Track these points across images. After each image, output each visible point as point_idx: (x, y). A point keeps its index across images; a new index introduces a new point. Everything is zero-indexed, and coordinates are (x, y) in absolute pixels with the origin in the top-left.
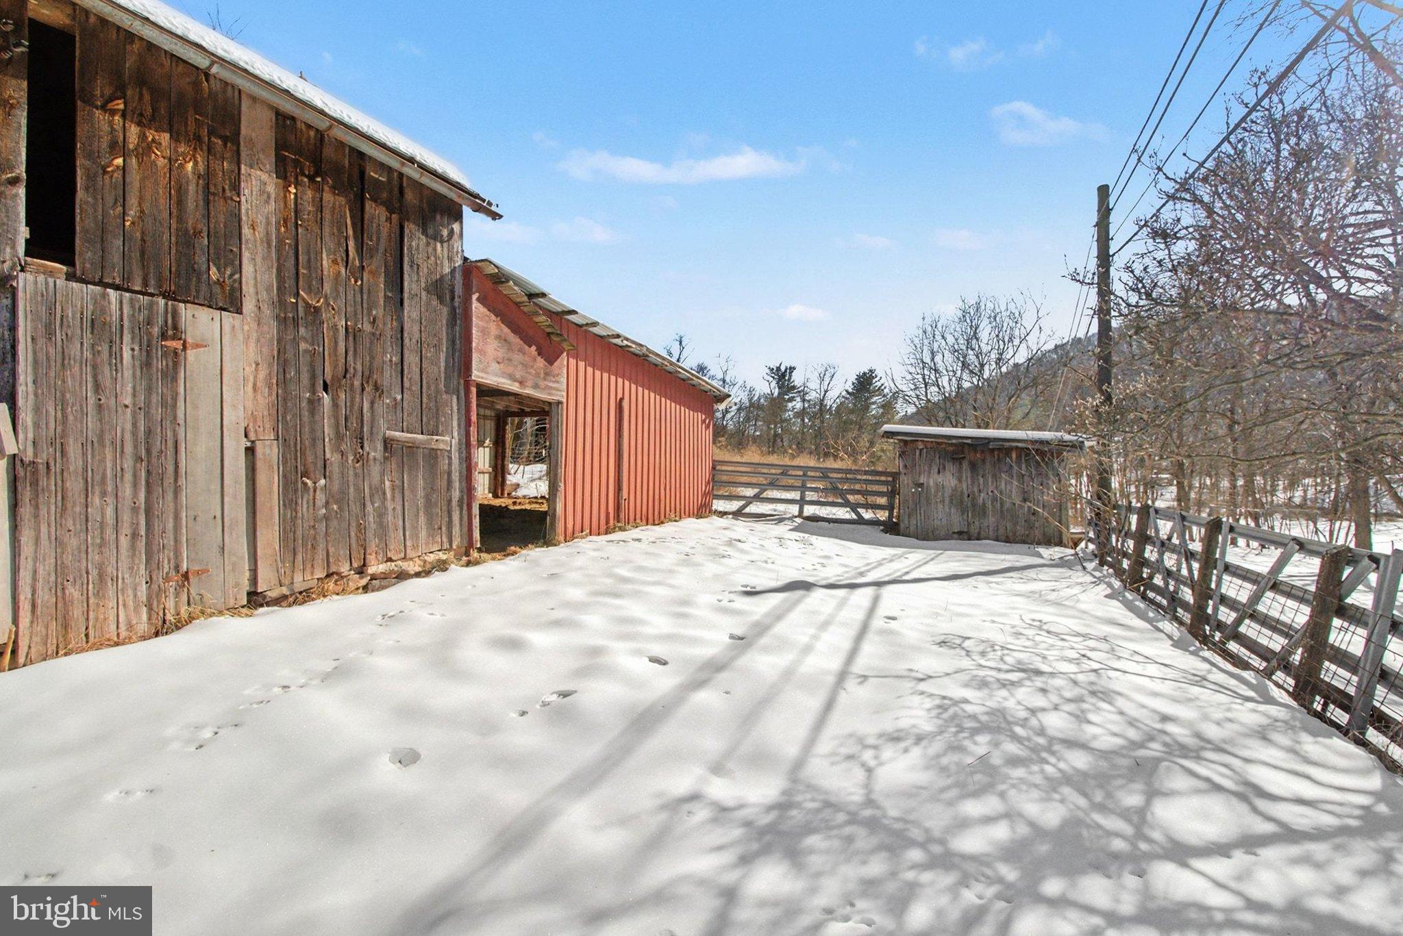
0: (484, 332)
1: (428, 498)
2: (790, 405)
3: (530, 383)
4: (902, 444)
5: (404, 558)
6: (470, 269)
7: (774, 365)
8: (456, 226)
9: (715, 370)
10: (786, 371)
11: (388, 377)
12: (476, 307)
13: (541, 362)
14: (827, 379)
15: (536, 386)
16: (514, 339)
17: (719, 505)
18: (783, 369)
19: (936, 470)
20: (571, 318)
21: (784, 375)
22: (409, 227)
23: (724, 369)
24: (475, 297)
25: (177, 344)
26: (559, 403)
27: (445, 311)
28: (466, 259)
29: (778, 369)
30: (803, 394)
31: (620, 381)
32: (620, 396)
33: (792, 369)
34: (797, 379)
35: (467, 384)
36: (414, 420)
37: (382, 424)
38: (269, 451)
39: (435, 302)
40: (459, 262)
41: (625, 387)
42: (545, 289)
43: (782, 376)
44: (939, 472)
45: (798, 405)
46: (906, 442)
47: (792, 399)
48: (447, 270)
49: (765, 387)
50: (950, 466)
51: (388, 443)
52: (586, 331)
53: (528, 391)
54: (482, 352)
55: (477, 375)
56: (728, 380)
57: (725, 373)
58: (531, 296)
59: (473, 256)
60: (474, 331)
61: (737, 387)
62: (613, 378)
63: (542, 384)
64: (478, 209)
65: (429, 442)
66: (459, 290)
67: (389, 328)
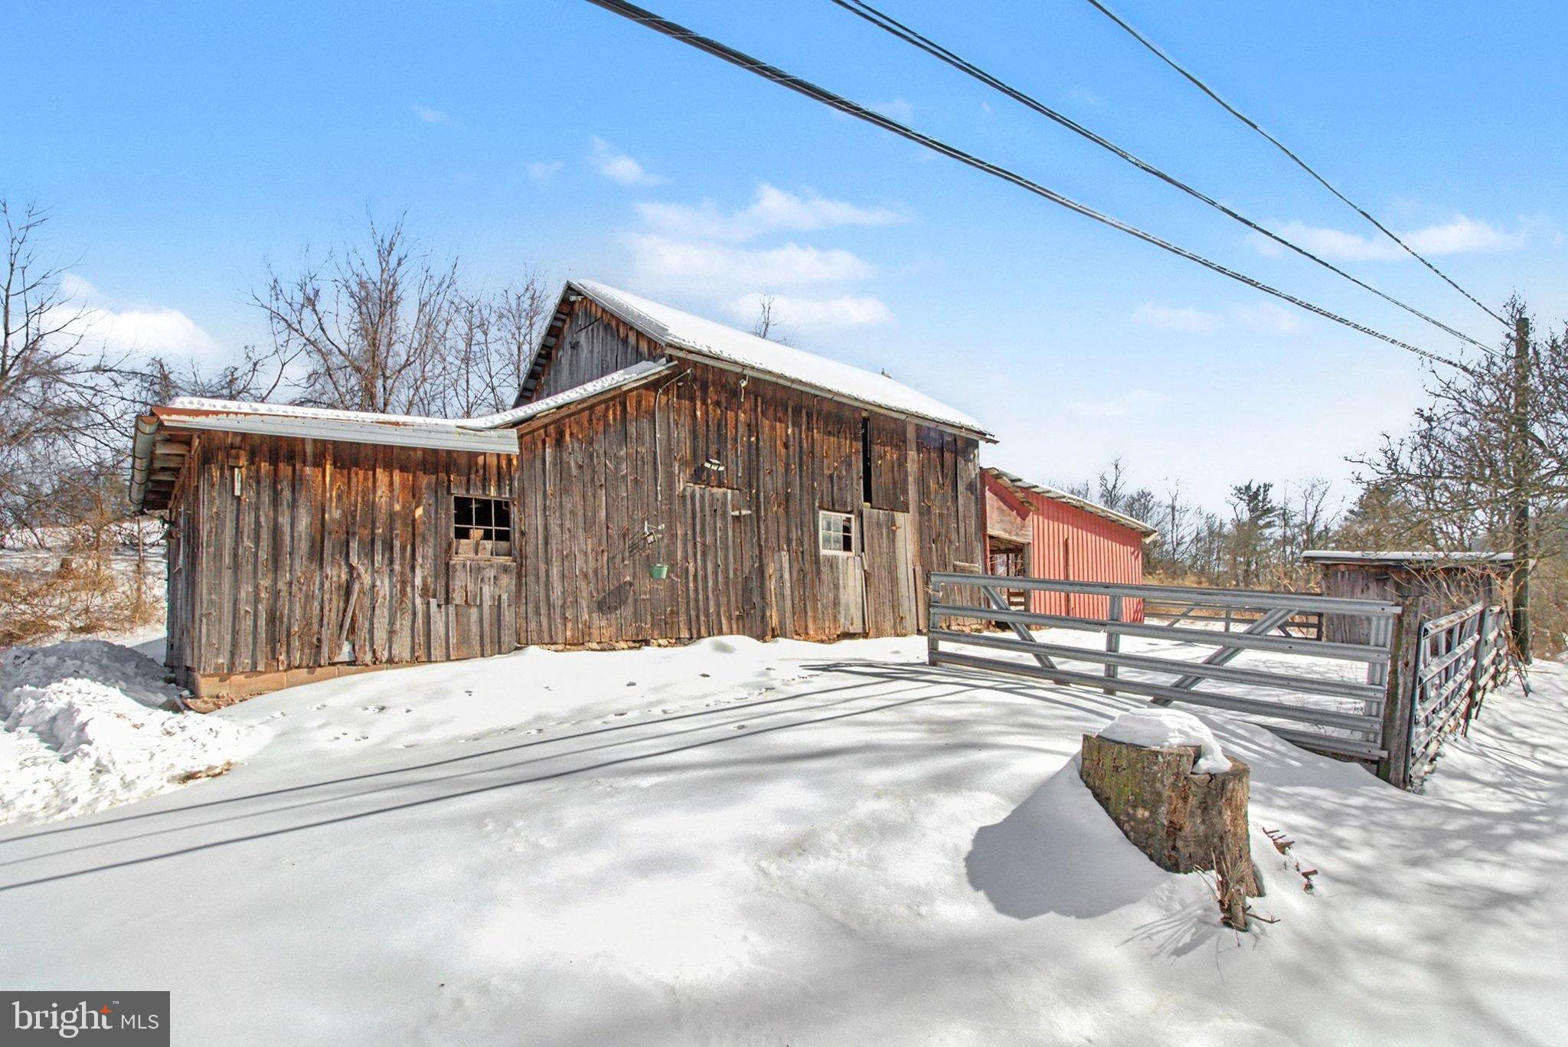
0: (992, 507)
1: (971, 594)
2: (1267, 532)
3: (1014, 533)
4: (1324, 568)
5: (964, 625)
6: (983, 472)
7: (1243, 484)
8: (976, 452)
9: (1161, 496)
10: (1258, 490)
11: (954, 536)
12: (988, 494)
13: (1019, 519)
14: (1317, 496)
15: (1017, 535)
16: (1005, 508)
17: (1149, 621)
18: (1254, 488)
19: (1360, 591)
20: (1033, 490)
21: (1256, 494)
22: (959, 459)
23: (1173, 495)
24: (987, 488)
25: (894, 528)
26: (1029, 544)
27: (973, 497)
28: (981, 468)
29: (1248, 488)
30: (1285, 516)
31: (1066, 526)
32: (1066, 537)
33: (1267, 487)
34: (1275, 498)
35: (984, 535)
36: (963, 556)
37: (952, 559)
38: (918, 569)
39: (969, 494)
40: (978, 470)
41: (1067, 530)
42: (1020, 477)
43: (1254, 497)
44: (1362, 591)
45: (1277, 532)
46: (1327, 566)
47: (1269, 525)
48: (973, 476)
49: (1229, 512)
50: (1373, 586)
51: (955, 566)
52: (1043, 497)
53: (1014, 538)
54: (991, 518)
55: (990, 531)
56: (1178, 507)
57: (1174, 499)
58: (1013, 481)
59: (985, 467)
60: (988, 508)
61: (1191, 512)
62: (1061, 525)
63: (1020, 533)
64: (989, 441)
65: (970, 567)
66: (978, 486)
67: (953, 509)
